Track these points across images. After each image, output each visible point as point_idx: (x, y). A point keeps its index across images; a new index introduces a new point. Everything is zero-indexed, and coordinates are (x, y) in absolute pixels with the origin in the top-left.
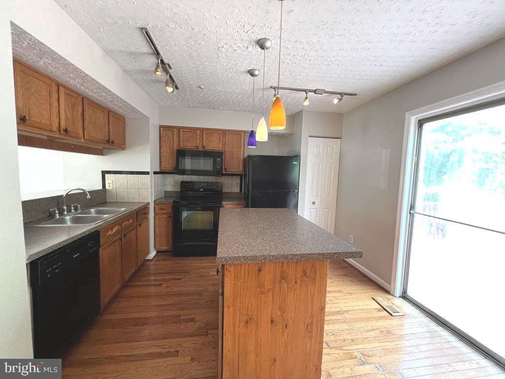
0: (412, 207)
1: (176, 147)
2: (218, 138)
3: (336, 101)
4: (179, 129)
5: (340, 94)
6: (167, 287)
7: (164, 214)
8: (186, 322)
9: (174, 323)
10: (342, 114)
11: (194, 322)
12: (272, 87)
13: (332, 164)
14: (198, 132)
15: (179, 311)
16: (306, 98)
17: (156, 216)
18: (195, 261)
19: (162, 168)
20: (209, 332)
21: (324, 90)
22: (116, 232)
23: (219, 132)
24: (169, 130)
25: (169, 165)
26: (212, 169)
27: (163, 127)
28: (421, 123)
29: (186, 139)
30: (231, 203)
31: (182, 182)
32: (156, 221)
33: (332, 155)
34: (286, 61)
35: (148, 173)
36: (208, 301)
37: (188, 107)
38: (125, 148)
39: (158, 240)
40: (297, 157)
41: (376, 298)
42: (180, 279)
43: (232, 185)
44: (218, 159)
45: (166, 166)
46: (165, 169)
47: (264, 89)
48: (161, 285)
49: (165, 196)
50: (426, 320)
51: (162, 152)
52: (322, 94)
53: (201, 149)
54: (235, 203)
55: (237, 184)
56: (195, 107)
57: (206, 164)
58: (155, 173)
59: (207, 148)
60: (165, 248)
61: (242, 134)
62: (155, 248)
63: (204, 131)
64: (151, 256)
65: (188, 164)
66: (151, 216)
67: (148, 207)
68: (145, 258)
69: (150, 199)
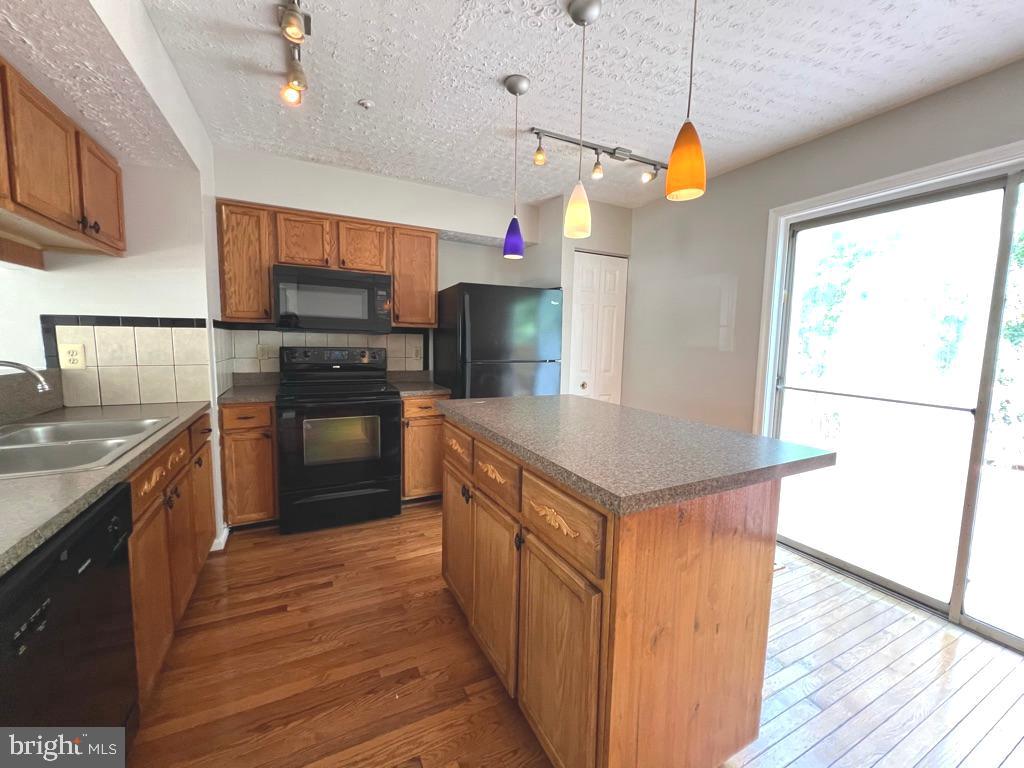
0: (780, 379)
1: (267, 259)
2: (376, 242)
3: (646, 178)
4: (275, 213)
5: (654, 164)
6: (304, 610)
7: (249, 429)
8: (398, 682)
9: (369, 693)
10: (631, 210)
11: (419, 676)
12: (533, 129)
13: (614, 306)
14: (326, 225)
15: (368, 661)
16: (597, 164)
17: (226, 437)
18: (345, 537)
19: (228, 311)
20: (468, 689)
21: (630, 152)
22: (157, 483)
23: (378, 229)
24: (244, 214)
25: (247, 306)
26: (366, 317)
27: (227, 205)
28: (794, 229)
29: (294, 240)
30: (420, 393)
31: (282, 349)
32: (227, 452)
33: (614, 290)
34: (600, 66)
35: (201, 323)
36: (426, 623)
37: (301, 158)
38: (124, 250)
39: (233, 497)
40: (558, 291)
42: (329, 584)
43: (406, 355)
44: (380, 293)
45: (241, 308)
46: (240, 315)
47: (516, 133)
48: (283, 609)
49: (234, 386)
50: (815, 569)
51: (227, 270)
52: (623, 160)
53: (335, 267)
54: (428, 392)
55: (417, 351)
56: (318, 161)
57: (351, 305)
58: (217, 324)
59: (349, 265)
60: (254, 516)
61: (433, 237)
62: (226, 519)
63: (341, 224)
64: (220, 542)
65: (294, 301)
66: (215, 437)
67: (207, 415)
68: (210, 548)
69: (210, 393)
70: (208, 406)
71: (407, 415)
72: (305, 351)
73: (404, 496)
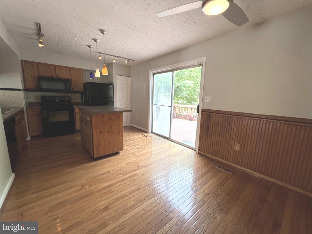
1: (36, 75)
2: (66, 71)
3: (126, 62)
4: (38, 64)
5: (128, 59)
7: (34, 114)
10: (131, 66)
12: (98, 52)
14: (52, 67)
16: (114, 59)
19: (26, 87)
23: (66, 68)
24: (29, 64)
26: (64, 89)
27: (24, 61)
28: (154, 74)
29: (43, 70)
31: (42, 96)
40: (112, 84)
41: (144, 134)
43: (77, 98)
44: (67, 83)
45: (30, 86)
46: (29, 88)
49: (29, 105)
52: (121, 58)
53: (55, 77)
55: (80, 97)
57: (61, 86)
58: (24, 90)
59: (59, 77)
60: (37, 134)
61: (81, 70)
62: (29, 134)
63: (56, 67)
64: (29, 138)
65: (45, 85)
66: (26, 115)
67: (24, 110)
68: (26, 140)
69: (24, 106)
70: (23, 108)
71: (76, 111)
72: (49, 97)
73: (76, 129)
